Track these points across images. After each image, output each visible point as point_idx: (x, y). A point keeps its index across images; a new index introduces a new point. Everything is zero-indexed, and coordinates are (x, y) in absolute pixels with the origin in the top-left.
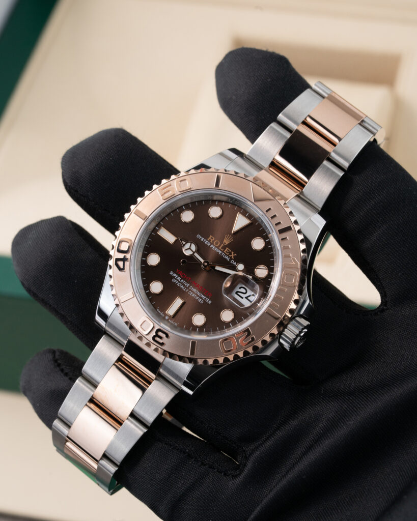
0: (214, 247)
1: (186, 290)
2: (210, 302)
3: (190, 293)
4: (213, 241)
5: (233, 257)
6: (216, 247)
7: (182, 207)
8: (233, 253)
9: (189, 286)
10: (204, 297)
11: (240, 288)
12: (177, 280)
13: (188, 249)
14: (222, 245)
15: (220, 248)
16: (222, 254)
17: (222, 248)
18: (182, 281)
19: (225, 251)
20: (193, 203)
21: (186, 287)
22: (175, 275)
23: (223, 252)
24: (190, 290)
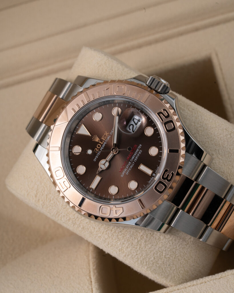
0: (102, 148)
1: (133, 164)
2: (141, 145)
3: (135, 160)
4: (98, 149)
5: (108, 134)
6: (101, 146)
7: (75, 175)
8: (105, 134)
9: (131, 162)
10: (138, 150)
11: (130, 129)
12: (127, 171)
13: (104, 165)
14: (100, 142)
15: (102, 144)
16: (106, 142)
17: (102, 142)
18: (127, 168)
19: (104, 140)
20: (72, 168)
21: (131, 164)
22: (123, 173)
23: (104, 141)
24: (133, 161)
